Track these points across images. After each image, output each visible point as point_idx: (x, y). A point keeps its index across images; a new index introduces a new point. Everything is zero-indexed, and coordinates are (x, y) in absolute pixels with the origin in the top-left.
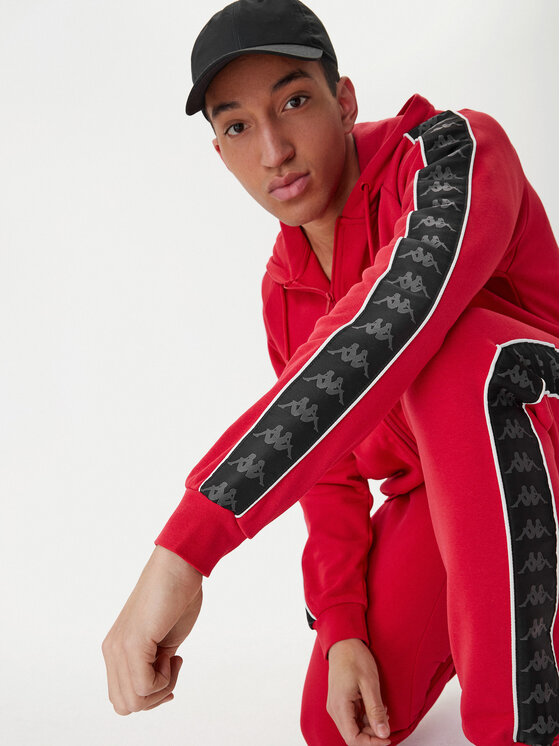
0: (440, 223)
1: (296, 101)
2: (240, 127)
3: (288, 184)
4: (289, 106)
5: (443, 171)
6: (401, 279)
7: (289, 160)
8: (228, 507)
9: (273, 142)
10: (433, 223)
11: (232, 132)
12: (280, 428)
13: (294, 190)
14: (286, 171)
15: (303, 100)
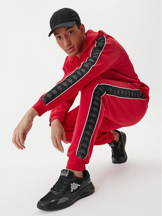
0: (92, 61)
1: (71, 32)
2: (60, 37)
3: (70, 49)
4: (69, 33)
5: (97, 49)
6: (82, 69)
7: (70, 44)
8: (45, 102)
9: (66, 42)
10: (91, 60)
11: (58, 38)
12: (55, 90)
13: (71, 50)
14: (69, 47)
15: (72, 32)
